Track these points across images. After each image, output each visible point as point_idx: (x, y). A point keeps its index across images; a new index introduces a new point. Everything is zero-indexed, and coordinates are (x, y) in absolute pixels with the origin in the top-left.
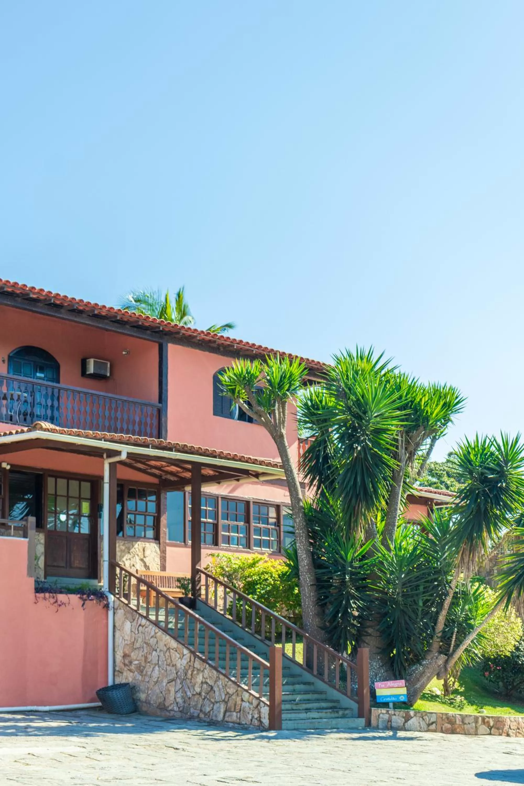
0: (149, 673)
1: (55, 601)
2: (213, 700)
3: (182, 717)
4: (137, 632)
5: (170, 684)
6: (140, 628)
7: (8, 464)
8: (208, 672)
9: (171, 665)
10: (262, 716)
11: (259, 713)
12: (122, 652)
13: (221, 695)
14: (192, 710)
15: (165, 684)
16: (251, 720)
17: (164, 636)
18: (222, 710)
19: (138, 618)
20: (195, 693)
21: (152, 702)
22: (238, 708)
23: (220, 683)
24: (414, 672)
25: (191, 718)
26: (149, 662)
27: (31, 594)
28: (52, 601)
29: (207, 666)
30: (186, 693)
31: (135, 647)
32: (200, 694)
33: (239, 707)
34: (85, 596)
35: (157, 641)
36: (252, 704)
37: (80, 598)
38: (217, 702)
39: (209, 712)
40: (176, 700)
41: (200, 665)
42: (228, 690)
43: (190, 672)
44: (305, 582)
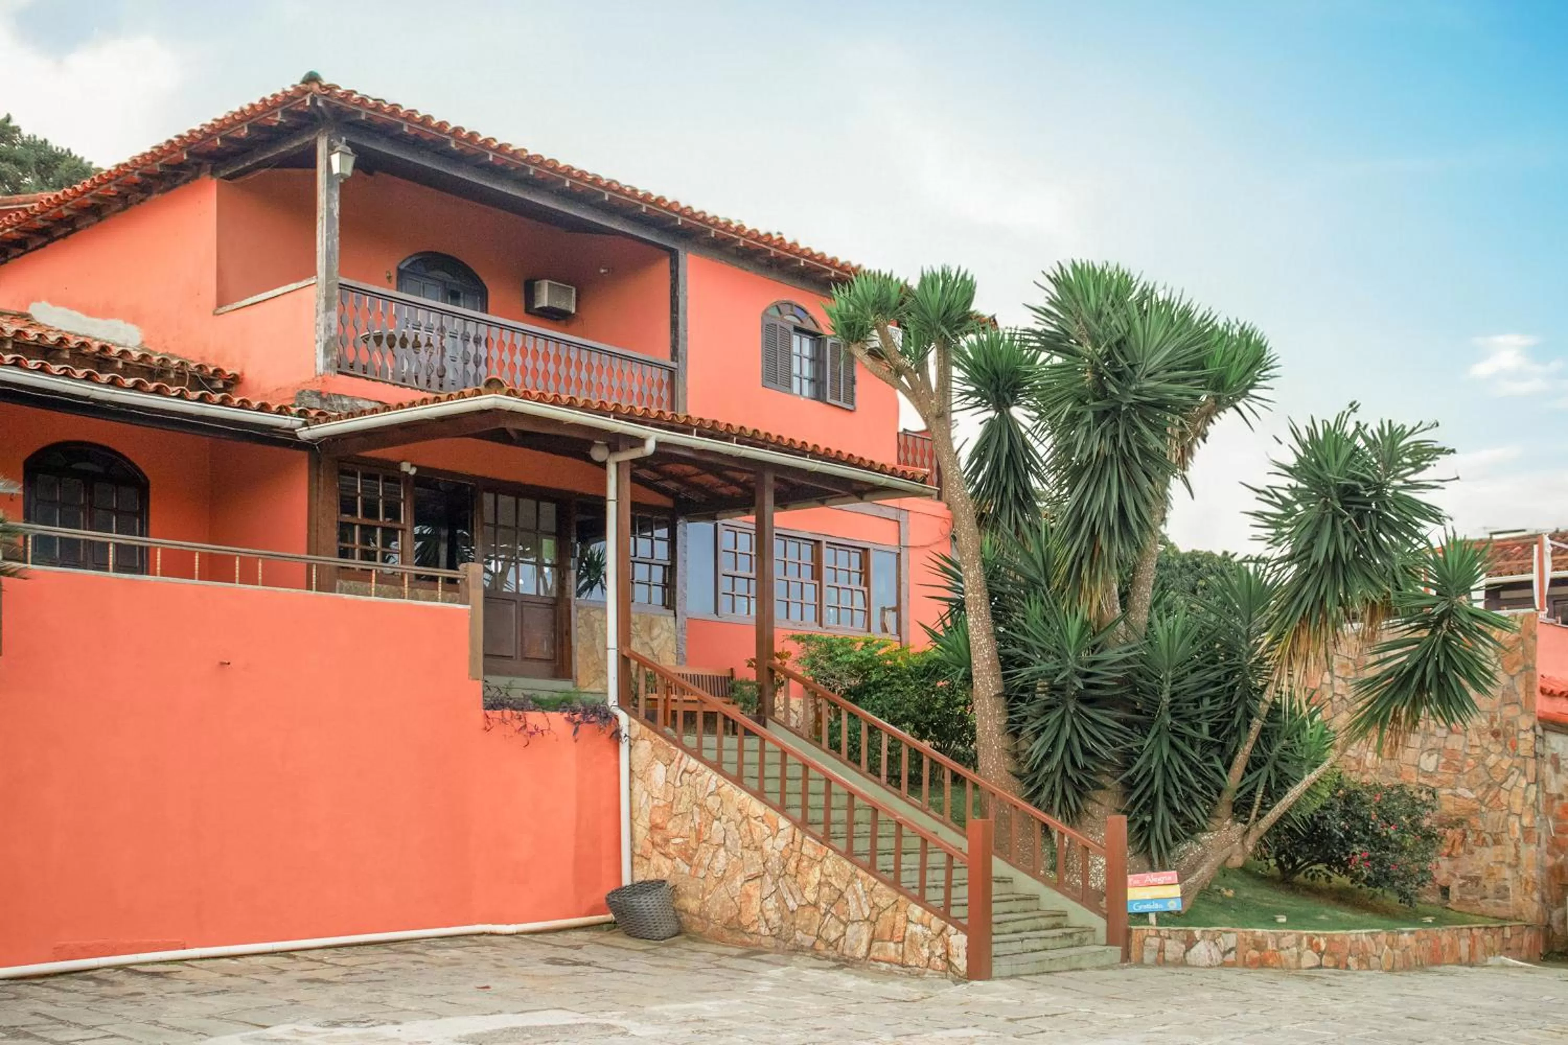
0: (706, 862)
1: (522, 725)
2: (843, 918)
3: (776, 946)
4: (678, 784)
5: (751, 883)
6: (686, 775)
7: (412, 466)
8: (833, 864)
9: (752, 847)
10: (954, 950)
11: (947, 945)
12: (647, 819)
13: (861, 909)
14: (799, 935)
15: (739, 884)
16: (929, 959)
17: (736, 793)
18: (865, 938)
19: (681, 759)
20: (804, 903)
21: (712, 916)
22: (898, 935)
23: (859, 886)
24: (1187, 855)
25: (798, 949)
26: (705, 841)
27: (478, 713)
28: (518, 724)
29: (831, 852)
30: (784, 901)
31: (674, 812)
32: (815, 905)
33: (901, 934)
34: (577, 717)
35: (722, 802)
36: (930, 927)
37: (568, 719)
38: (853, 922)
39: (837, 940)
40: (763, 915)
41: (815, 849)
42: (877, 900)
43: (792, 863)
44: (986, 689)
